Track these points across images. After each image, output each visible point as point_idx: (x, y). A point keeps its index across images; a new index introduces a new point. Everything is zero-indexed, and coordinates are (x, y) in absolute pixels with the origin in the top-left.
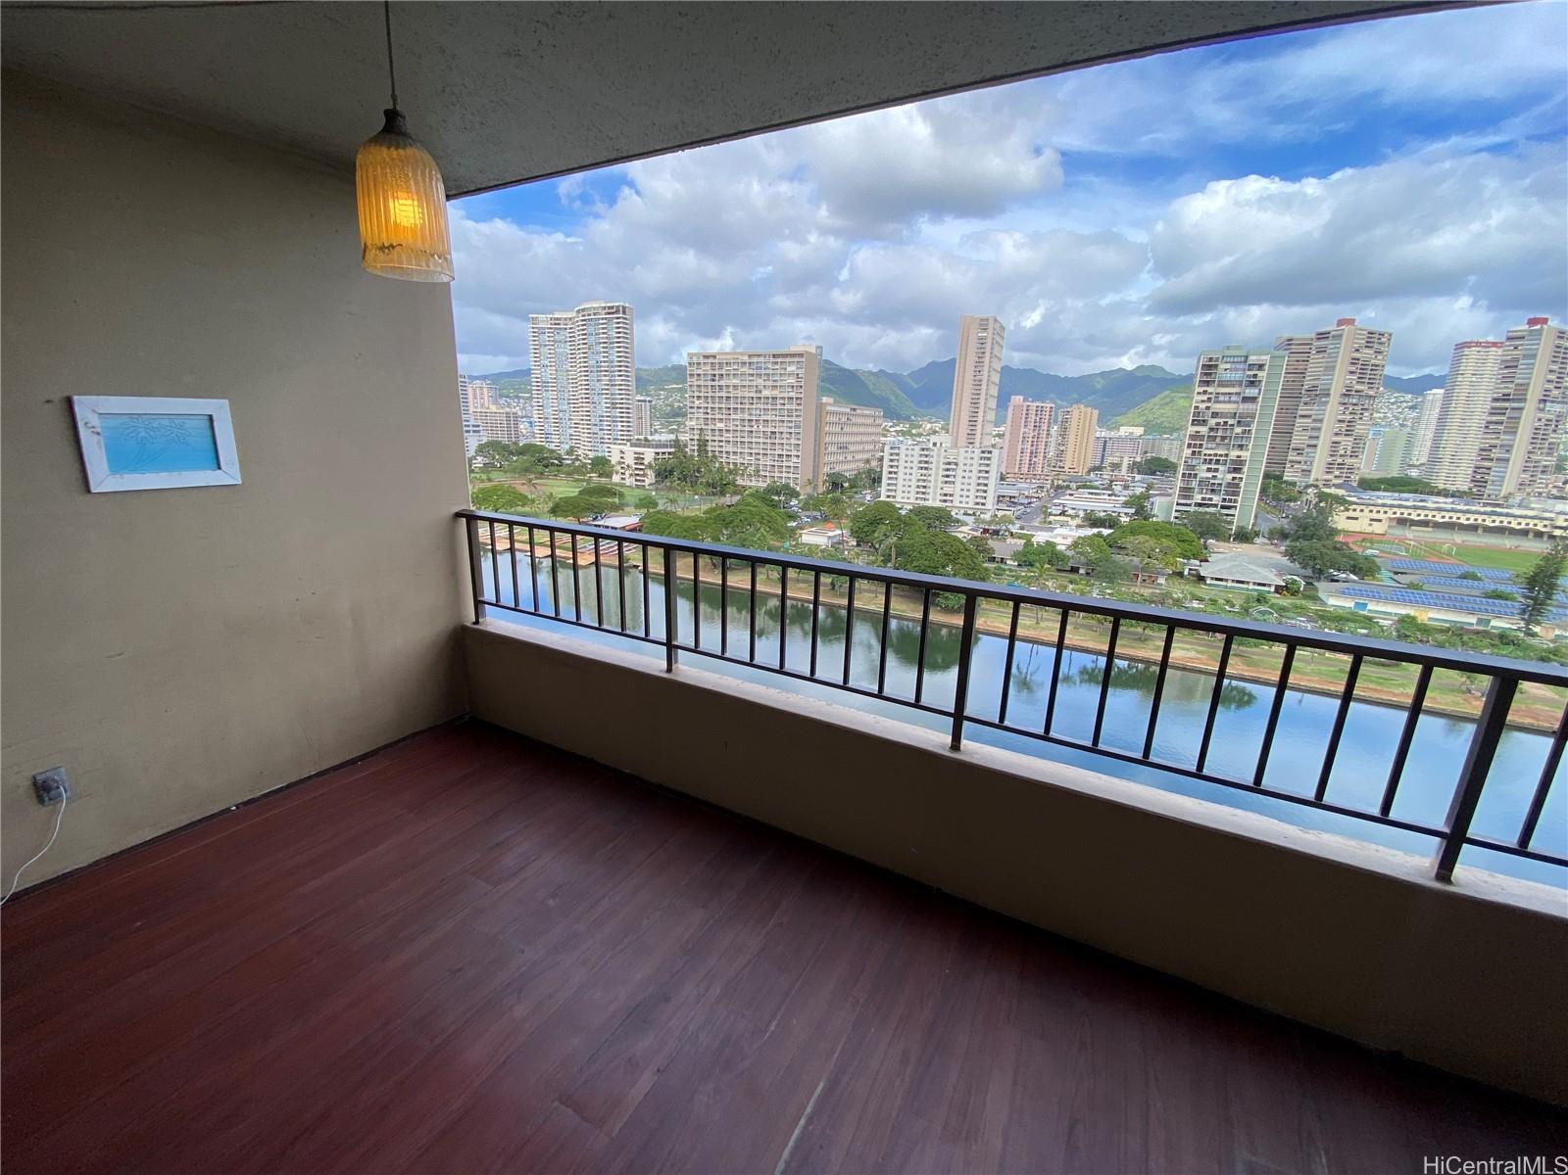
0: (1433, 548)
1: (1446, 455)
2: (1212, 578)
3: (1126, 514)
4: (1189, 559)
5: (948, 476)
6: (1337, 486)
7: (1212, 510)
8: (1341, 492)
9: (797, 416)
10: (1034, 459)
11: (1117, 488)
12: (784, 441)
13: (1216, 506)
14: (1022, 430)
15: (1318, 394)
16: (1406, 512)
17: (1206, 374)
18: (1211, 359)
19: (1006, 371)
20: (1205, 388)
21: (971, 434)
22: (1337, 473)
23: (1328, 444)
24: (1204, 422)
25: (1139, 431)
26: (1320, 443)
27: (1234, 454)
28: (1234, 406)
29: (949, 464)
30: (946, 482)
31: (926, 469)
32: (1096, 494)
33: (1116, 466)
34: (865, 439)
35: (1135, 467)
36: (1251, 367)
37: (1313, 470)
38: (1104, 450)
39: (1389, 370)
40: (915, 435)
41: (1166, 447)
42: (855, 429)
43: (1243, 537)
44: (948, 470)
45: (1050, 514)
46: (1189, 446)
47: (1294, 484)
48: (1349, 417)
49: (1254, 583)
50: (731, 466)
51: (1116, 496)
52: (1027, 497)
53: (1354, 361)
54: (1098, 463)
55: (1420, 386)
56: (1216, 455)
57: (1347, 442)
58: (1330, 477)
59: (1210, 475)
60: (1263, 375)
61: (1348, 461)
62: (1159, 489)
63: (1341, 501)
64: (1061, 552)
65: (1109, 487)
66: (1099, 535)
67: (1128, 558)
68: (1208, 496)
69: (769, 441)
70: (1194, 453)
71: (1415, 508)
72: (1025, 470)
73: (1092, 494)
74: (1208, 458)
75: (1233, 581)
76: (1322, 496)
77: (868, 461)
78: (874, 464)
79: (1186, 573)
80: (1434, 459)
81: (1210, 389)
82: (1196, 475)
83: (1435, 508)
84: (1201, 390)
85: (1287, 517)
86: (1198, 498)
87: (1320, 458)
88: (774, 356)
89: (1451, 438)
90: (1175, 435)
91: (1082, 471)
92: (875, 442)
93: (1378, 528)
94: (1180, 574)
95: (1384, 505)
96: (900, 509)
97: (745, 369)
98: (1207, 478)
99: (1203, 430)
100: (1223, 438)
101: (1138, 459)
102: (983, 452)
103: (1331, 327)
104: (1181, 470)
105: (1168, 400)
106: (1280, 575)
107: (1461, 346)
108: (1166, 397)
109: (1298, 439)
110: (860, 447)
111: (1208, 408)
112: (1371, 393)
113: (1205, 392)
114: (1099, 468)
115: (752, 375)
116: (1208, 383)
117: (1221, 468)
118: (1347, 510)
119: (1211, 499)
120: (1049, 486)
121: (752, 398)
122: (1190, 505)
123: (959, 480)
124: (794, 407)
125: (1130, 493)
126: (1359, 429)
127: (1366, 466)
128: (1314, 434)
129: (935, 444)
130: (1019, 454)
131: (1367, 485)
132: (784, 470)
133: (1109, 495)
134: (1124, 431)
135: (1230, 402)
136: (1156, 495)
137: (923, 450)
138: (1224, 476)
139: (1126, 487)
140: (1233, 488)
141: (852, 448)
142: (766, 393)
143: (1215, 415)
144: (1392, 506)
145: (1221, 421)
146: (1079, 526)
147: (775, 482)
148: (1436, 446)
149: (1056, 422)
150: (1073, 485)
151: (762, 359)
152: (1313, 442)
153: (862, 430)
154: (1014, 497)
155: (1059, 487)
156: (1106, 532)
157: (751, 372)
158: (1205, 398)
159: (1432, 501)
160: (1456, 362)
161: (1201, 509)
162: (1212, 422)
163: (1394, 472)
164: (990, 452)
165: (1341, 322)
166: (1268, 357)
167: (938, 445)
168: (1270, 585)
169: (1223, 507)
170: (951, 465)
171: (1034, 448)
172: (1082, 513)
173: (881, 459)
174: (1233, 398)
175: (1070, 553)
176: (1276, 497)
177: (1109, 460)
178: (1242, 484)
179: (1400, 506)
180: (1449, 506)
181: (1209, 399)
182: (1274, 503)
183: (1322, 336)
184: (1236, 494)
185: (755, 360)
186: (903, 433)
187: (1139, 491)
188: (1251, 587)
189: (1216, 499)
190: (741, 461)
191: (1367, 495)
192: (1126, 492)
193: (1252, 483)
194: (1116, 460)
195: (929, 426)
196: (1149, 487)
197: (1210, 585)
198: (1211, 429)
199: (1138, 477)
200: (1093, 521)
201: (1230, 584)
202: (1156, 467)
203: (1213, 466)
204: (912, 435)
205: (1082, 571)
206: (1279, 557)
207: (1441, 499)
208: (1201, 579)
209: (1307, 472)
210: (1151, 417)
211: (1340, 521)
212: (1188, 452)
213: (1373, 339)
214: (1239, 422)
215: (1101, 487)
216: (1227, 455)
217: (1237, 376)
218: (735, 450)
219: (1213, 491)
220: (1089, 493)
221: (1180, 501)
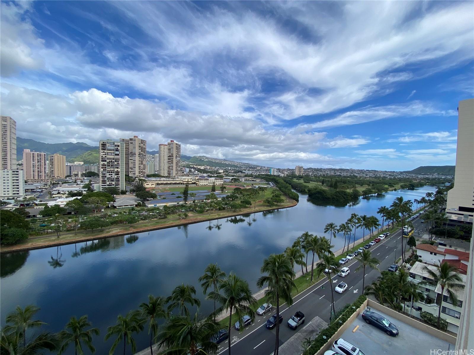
0: (165, 189)
1: (162, 168)
2: (118, 206)
3: (84, 191)
4: (110, 202)
6: (143, 177)
8: (144, 178)
10: (40, 174)
11: (79, 182)
13: (114, 185)
14: (32, 162)
15: (133, 154)
16: (158, 182)
17: (103, 147)
18: (104, 143)
22: (141, 174)
23: (138, 166)
24: (105, 161)
25: (82, 163)
26: (136, 166)
27: (116, 170)
28: (113, 156)
32: (71, 185)
33: (76, 175)
35: (83, 175)
36: (116, 146)
37: (136, 173)
38: (70, 170)
39: (147, 150)
41: (93, 168)
43: (123, 193)
45: (53, 194)
46: (102, 168)
47: (132, 177)
48: (141, 160)
49: (130, 205)
51: (79, 185)
52: (40, 189)
53: (140, 146)
54: (69, 174)
55: (153, 153)
56: (111, 170)
57: (142, 166)
58: (140, 175)
59: (110, 176)
60: (119, 148)
61: (143, 171)
62: (93, 181)
63: (144, 180)
64: (62, 208)
65: (75, 182)
66: (77, 199)
67: (90, 206)
70: (104, 170)
71: (160, 181)
72: (36, 178)
73: (69, 185)
74: (109, 171)
75: (124, 206)
76: (140, 180)
79: (110, 206)
80: (160, 170)
81: (105, 151)
82: (106, 177)
83: (163, 180)
84: (103, 151)
85: (133, 186)
86: (108, 183)
87: (137, 170)
89: (162, 165)
90: (95, 164)
91: (63, 177)
93: (154, 186)
94: (108, 207)
95: (153, 181)
99: (106, 163)
100: (112, 165)
101: (84, 172)
102: (13, 172)
103: (133, 138)
104: (101, 175)
105: (90, 154)
106: (136, 202)
107: (160, 145)
108: (89, 153)
109: (131, 165)
111: (106, 157)
112: (145, 154)
113: (104, 152)
114: (69, 176)
116: (104, 149)
117: (113, 174)
118: (146, 183)
119: (112, 183)
120: (49, 184)
122: (106, 185)
125: (85, 183)
126: (144, 163)
127: (148, 172)
128: (135, 164)
130: (32, 172)
131: (149, 176)
133: (76, 185)
134: (76, 163)
135: (112, 155)
136: (94, 183)
138: (114, 176)
139: (82, 182)
140: (118, 179)
143: (108, 159)
144: (155, 181)
145: (110, 160)
146: (67, 197)
148: (160, 167)
149: (47, 160)
150: (61, 183)
152: (134, 166)
154: (34, 189)
155: (54, 184)
156: (79, 198)
158: (104, 153)
159: (162, 179)
160: (160, 148)
161: (110, 186)
162: (108, 161)
163: (153, 173)
165: (135, 137)
166: (120, 144)
168: (134, 205)
169: (116, 185)
171: (39, 170)
172: (67, 193)
174: (113, 154)
175: (67, 207)
176: (129, 181)
177: (73, 173)
178: (120, 178)
179: (156, 181)
180: (165, 180)
181: (105, 154)
182: (128, 183)
183: (131, 139)
184: (119, 181)
187: (87, 182)
188: (129, 206)
189: (113, 183)
191: (149, 179)
192: (82, 183)
193: (122, 177)
194: (76, 173)
196: (90, 181)
197: (118, 208)
198: (108, 163)
199: (85, 178)
200: (71, 194)
201: (123, 207)
202: (90, 174)
203: (111, 174)
205: (73, 213)
206: (134, 197)
207: (163, 178)
208: (115, 207)
209: (135, 174)
210: (85, 159)
211: (146, 185)
212: (102, 170)
213: (143, 142)
214: (115, 161)
215: (72, 182)
216: (114, 170)
217: (113, 148)
219: (112, 181)
220: (68, 185)
221: (102, 185)
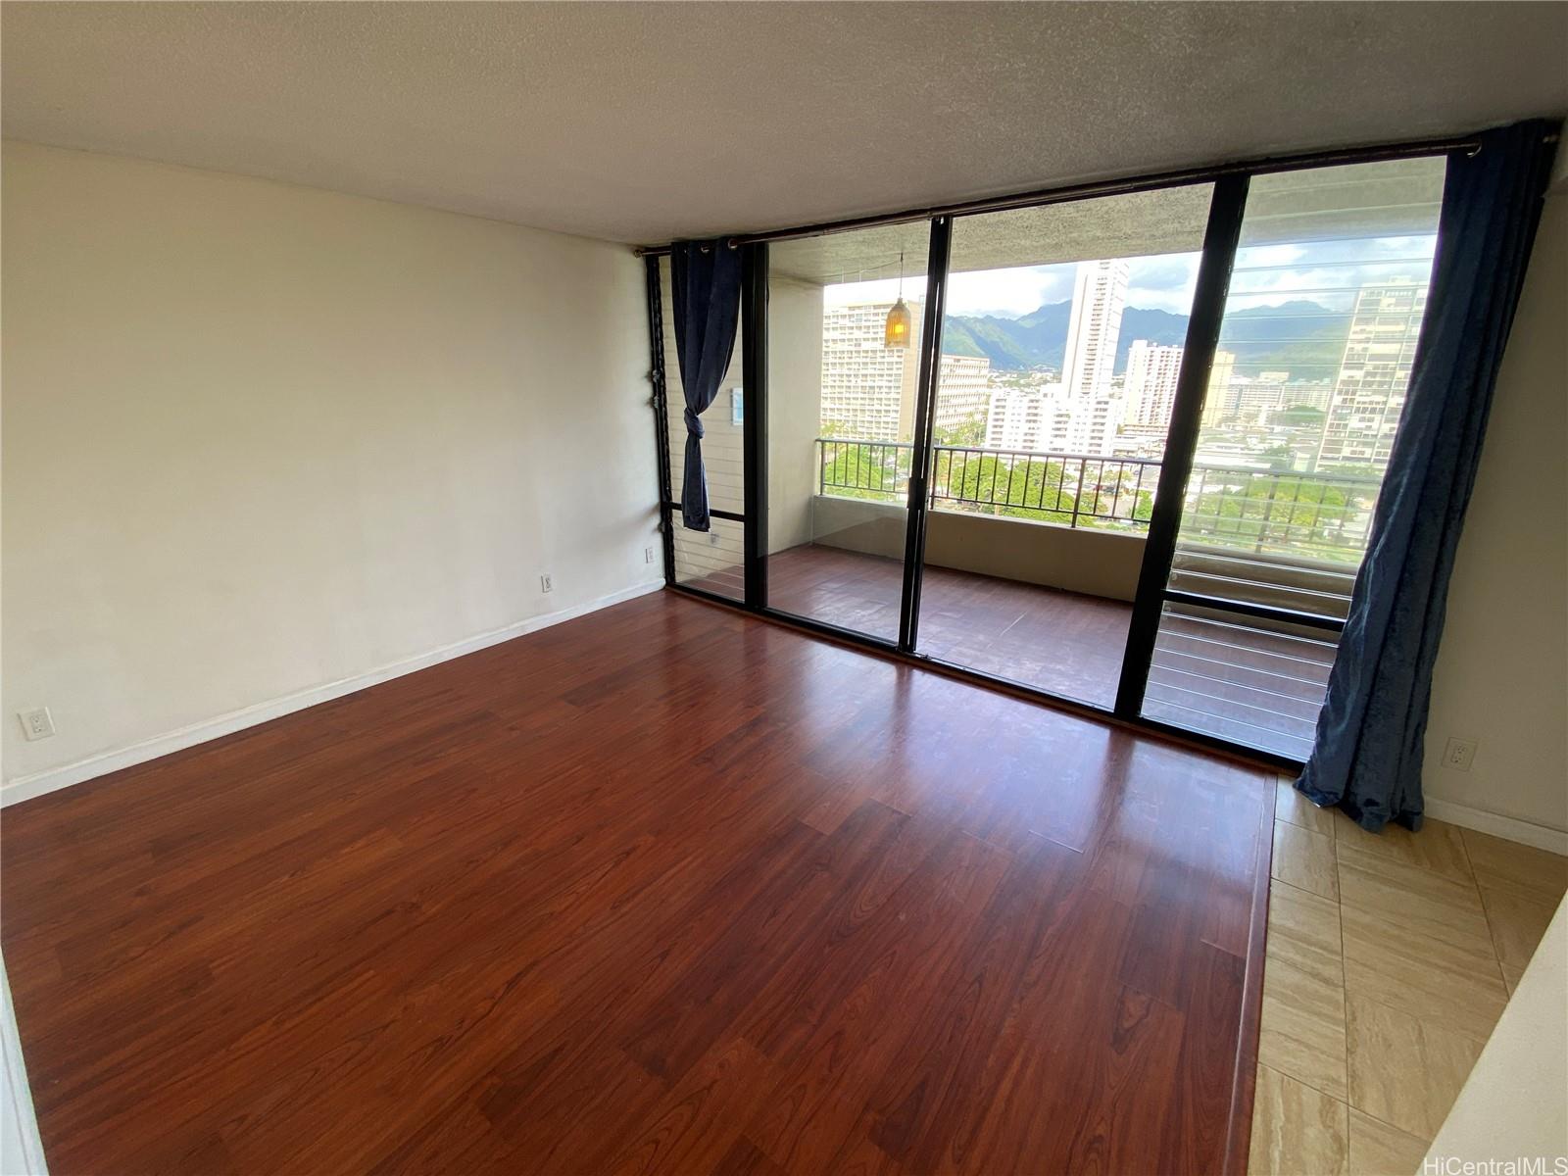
4: (1331, 518)
5: (1059, 429)
7: (1363, 464)
9: (898, 369)
10: (1157, 410)
11: (1252, 442)
12: (883, 396)
13: (1368, 460)
14: (1144, 378)
19: (1128, 313)
20: (1364, 327)
21: (1087, 384)
24: (1360, 367)
25: (1283, 377)
29: (1061, 416)
30: (1056, 436)
31: (1035, 421)
32: (1226, 447)
33: (1251, 417)
34: (967, 391)
35: (1273, 419)
40: (1024, 386)
41: (1314, 394)
42: (959, 382)
44: (1059, 422)
46: (1340, 393)
50: (828, 424)
51: (1249, 449)
52: (1146, 451)
54: (1230, 413)
56: (1371, 403)
59: (1363, 425)
62: (1300, 442)
65: (1242, 440)
66: (1227, 491)
68: (1359, 449)
69: (866, 396)
70: (1345, 401)
72: (1146, 421)
73: (1222, 447)
74: (1362, 406)
77: (971, 414)
78: (978, 417)
79: (1324, 535)
81: (1368, 328)
82: (1346, 426)
84: (1358, 328)
86: (1346, 451)
88: (875, 307)
90: (1325, 380)
92: (979, 395)
96: (1005, 464)
97: (846, 322)
98: (1359, 429)
99: (1359, 375)
100: (1381, 384)
101: (1280, 409)
102: (1099, 403)
104: (1329, 419)
105: (1320, 341)
108: (1317, 337)
110: (962, 401)
111: (1365, 349)
113: (1363, 331)
114: (1233, 419)
115: (852, 328)
117: (1377, 417)
119: (1363, 453)
121: (851, 352)
122: (1337, 459)
123: (1070, 433)
124: (895, 359)
125: (1267, 446)
129: (1045, 395)
130: (1139, 405)
132: (882, 425)
133: (1242, 449)
134: (1264, 377)
135: (1392, 342)
136: (1298, 449)
137: (1032, 401)
138: (1381, 427)
139: (1262, 440)
141: (953, 401)
142: (865, 346)
147: (871, 438)
151: (863, 311)
153: (967, 381)
154: (1133, 452)
157: (851, 325)
158: (1363, 336)
161: (1348, 464)
162: (1369, 366)
164: (1106, 403)
167: (1049, 395)
170: (1062, 418)
171: (1157, 398)
173: (985, 413)
177: (1245, 409)
181: (1369, 339)
185: (857, 312)
186: (1010, 384)
187: (1278, 444)
189: (1370, 453)
190: (839, 418)
192: (1261, 446)
194: (1252, 410)
195: (1039, 375)
196: (1291, 440)
198: (1368, 374)
199: (1278, 429)
202: (1301, 417)
203: (1368, 416)
204: (1019, 386)
210: (1298, 360)
212: (1337, 400)
215: (1233, 440)
216: (1385, 403)
218: (833, 406)
219: (1365, 444)
220: (1219, 447)
221: (1325, 455)
